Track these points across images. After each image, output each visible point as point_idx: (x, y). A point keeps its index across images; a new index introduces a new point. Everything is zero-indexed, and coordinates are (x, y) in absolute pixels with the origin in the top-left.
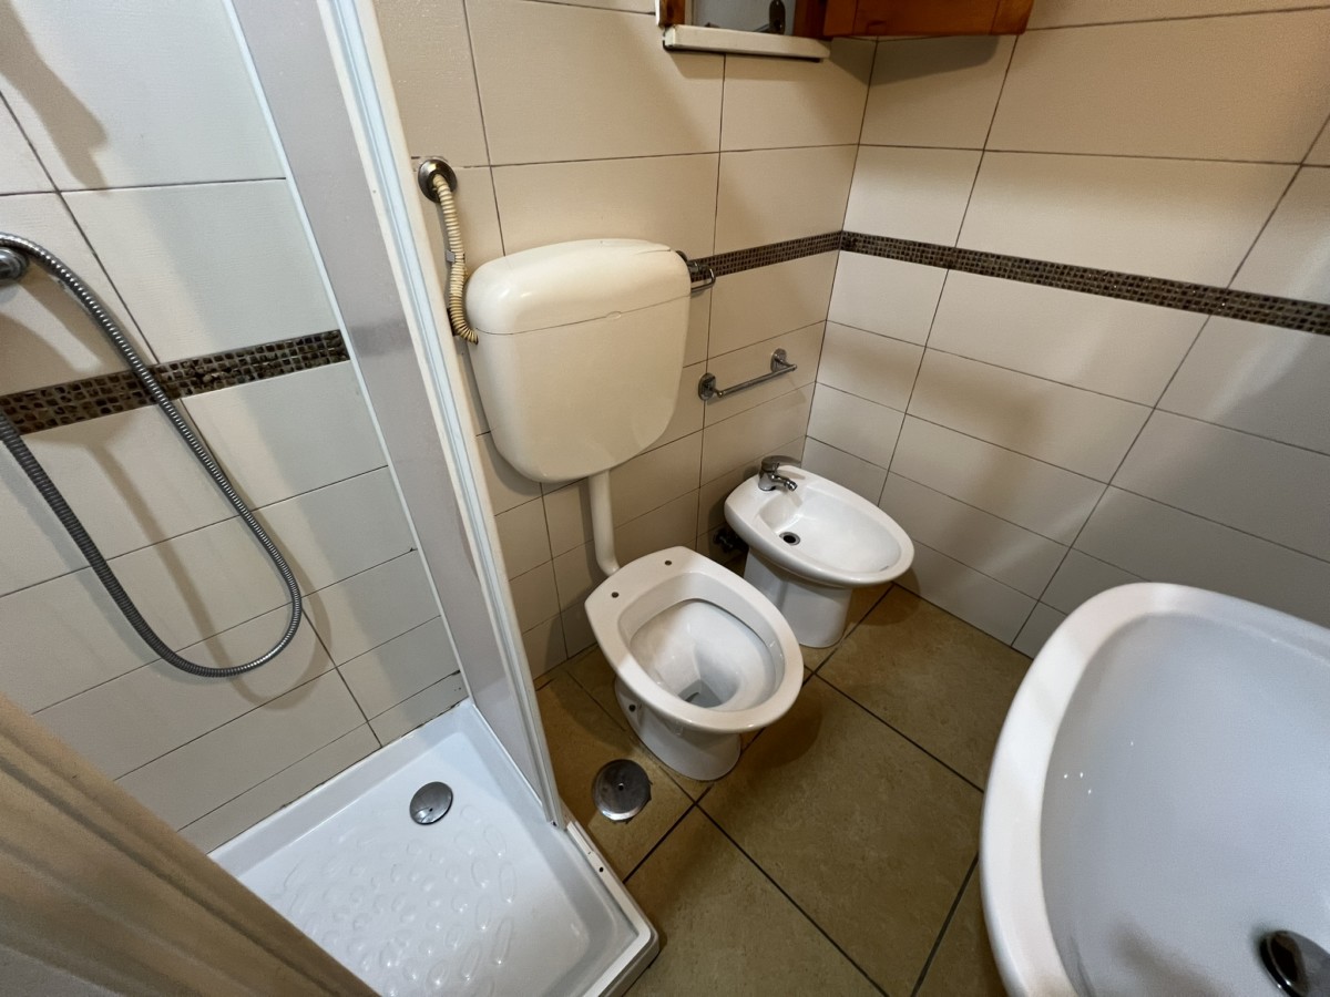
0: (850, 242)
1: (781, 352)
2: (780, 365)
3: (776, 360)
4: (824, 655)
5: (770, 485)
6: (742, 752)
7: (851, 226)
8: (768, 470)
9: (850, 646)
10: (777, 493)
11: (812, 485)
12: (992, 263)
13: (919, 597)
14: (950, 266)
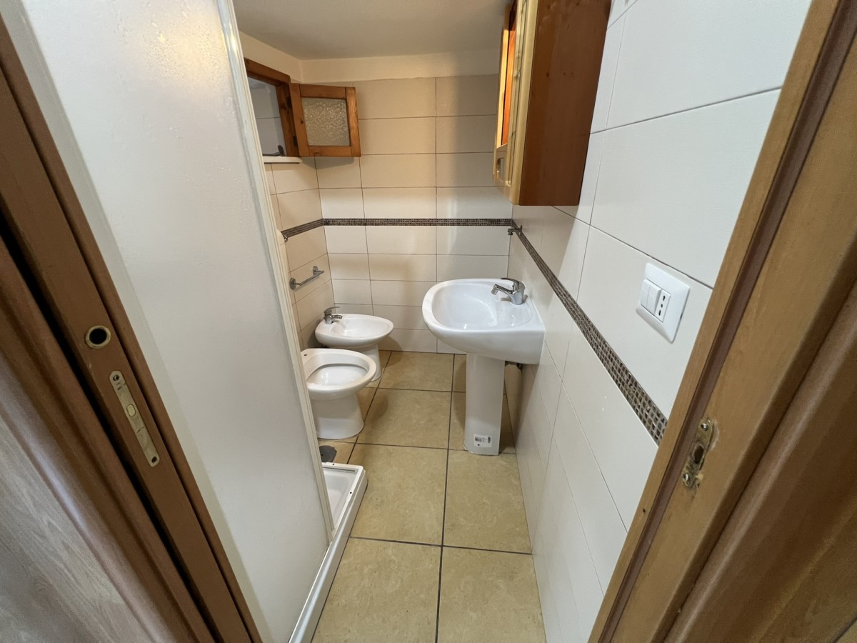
0: (327, 222)
1: (315, 267)
2: (316, 272)
3: (315, 271)
4: (378, 381)
5: (331, 321)
6: (364, 421)
7: (325, 217)
8: (328, 315)
9: (386, 375)
10: (335, 323)
11: (347, 318)
12: (377, 222)
13: (402, 351)
14: (365, 225)
